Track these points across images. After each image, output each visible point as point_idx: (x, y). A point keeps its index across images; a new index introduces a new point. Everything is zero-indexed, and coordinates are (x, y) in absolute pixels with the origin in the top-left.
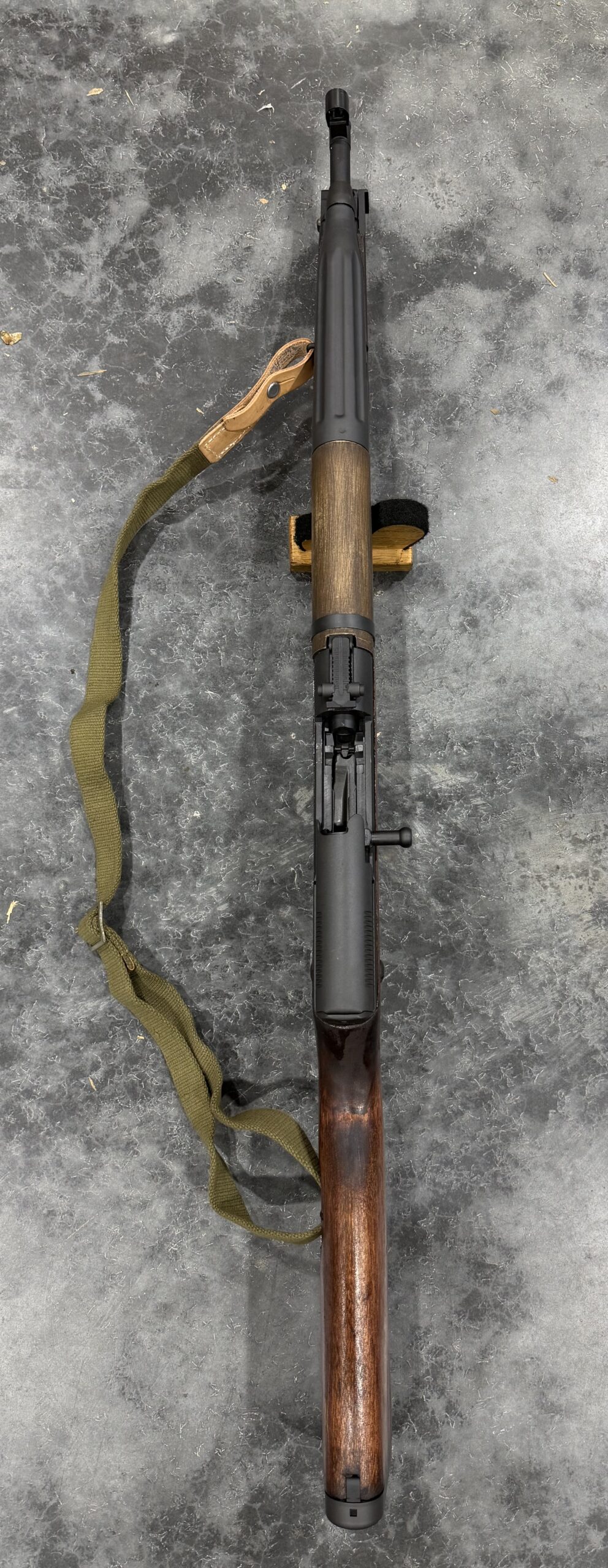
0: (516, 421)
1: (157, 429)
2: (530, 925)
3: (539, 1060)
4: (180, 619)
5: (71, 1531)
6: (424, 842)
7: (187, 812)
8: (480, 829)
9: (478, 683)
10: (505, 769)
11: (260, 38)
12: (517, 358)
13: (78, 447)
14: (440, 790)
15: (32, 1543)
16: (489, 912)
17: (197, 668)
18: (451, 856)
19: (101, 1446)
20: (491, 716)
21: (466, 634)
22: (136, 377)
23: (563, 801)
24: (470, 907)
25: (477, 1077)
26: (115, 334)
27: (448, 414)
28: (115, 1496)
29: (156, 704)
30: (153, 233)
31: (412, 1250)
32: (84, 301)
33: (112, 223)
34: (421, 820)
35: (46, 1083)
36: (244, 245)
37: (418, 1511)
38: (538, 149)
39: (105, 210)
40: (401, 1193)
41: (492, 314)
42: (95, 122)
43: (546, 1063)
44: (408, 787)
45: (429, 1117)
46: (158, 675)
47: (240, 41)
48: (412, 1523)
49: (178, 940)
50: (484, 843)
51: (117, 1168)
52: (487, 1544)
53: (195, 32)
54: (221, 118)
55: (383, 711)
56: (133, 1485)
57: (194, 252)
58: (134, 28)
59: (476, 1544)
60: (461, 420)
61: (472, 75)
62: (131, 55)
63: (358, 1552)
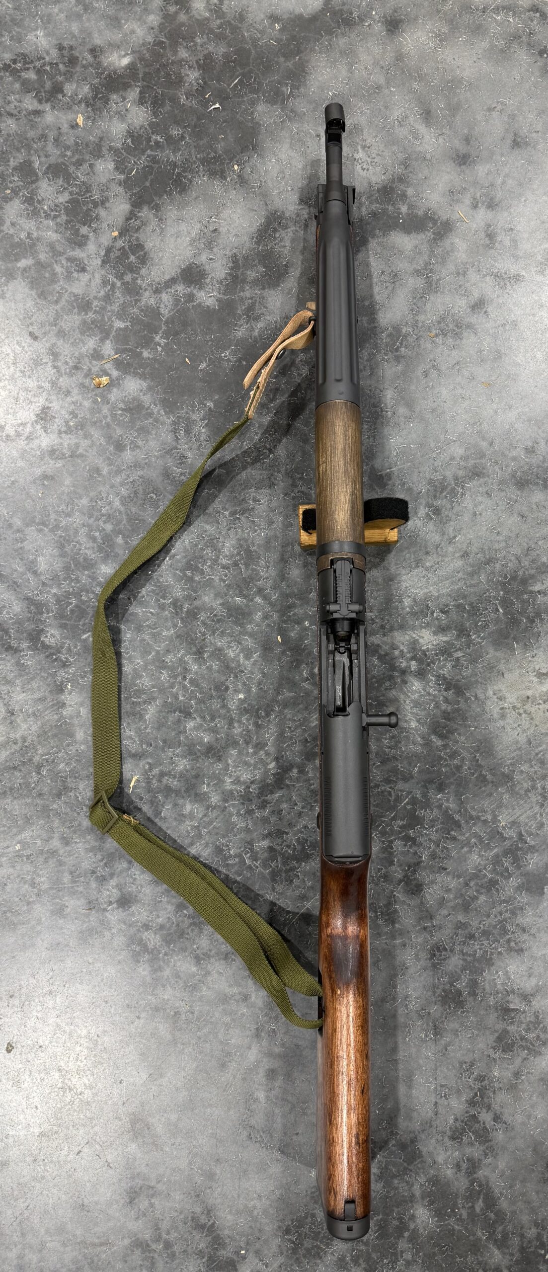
0: (450, 341)
1: (165, 393)
2: (511, 746)
3: (532, 849)
4: (205, 544)
5: (227, 1241)
6: (420, 692)
7: (233, 696)
8: (463, 676)
9: (446, 560)
10: (476, 625)
11: (199, 48)
12: (444, 287)
13: (105, 417)
14: (428, 650)
15: (201, 1254)
16: (479, 740)
17: (224, 581)
18: (443, 701)
19: (240, 1178)
20: (461, 584)
21: (432, 522)
22: (141, 353)
23: (526, 645)
24: (463, 738)
25: (485, 869)
26: (120, 319)
27: (394, 344)
28: (256, 1212)
29: (196, 614)
30: (137, 230)
31: (452, 1005)
32: (91, 297)
33: (103, 227)
34: (416, 676)
35: (158, 917)
36: (211, 228)
37: (482, 1197)
38: (439, 105)
39: (96, 217)
40: (438, 964)
41: (420, 253)
42: (77, 144)
43: (537, 851)
44: (402, 651)
45: (452, 904)
46: (195, 592)
47: (183, 54)
48: (479, 1205)
49: (241, 795)
50: (468, 687)
51: (221, 973)
52: (537, 1214)
53: (145, 52)
54: (177, 123)
55: (375, 593)
56: (268, 1203)
57: (172, 240)
58: (95, 57)
59: (529, 1215)
60: (406, 347)
61: (377, 50)
62: (97, 81)
63: (441, 1231)
